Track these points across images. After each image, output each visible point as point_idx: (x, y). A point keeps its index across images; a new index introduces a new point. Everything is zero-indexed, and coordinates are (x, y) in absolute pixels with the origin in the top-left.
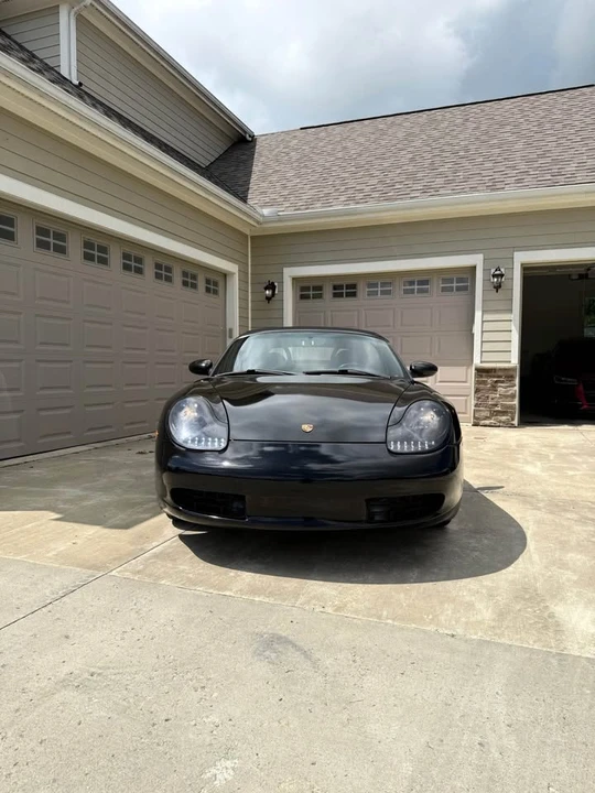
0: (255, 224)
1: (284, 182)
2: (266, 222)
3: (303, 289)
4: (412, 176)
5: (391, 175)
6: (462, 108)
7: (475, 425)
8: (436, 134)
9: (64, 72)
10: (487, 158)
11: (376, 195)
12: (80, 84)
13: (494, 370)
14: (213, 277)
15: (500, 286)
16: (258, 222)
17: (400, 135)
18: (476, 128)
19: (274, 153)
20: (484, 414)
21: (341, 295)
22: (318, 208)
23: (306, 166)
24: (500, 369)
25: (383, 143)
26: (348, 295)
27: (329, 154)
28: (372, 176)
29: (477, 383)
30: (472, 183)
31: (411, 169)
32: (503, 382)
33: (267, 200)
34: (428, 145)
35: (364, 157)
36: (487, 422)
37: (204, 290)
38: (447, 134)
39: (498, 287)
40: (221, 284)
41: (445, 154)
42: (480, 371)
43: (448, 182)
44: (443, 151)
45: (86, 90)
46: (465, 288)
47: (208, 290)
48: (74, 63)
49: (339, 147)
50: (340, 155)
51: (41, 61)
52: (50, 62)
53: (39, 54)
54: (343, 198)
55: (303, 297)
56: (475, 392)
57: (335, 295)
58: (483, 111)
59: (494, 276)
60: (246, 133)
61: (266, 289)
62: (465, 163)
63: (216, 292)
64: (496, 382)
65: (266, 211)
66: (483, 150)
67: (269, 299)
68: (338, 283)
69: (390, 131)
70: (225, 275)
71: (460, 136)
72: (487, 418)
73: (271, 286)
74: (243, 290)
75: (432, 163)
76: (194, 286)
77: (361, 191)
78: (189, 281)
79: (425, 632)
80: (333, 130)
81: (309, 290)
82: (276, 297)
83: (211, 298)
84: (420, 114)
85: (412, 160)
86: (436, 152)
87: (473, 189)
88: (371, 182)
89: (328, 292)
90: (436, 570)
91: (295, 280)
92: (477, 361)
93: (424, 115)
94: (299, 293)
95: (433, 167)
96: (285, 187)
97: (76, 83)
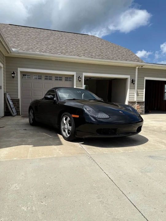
2: (13, 53)
22: (31, 52)
26: (39, 79)
39: (80, 81)
46: (71, 80)
65: (13, 49)
67: (13, 77)
68: (36, 75)
73: (14, 73)
91: (21, 72)
94: (22, 76)
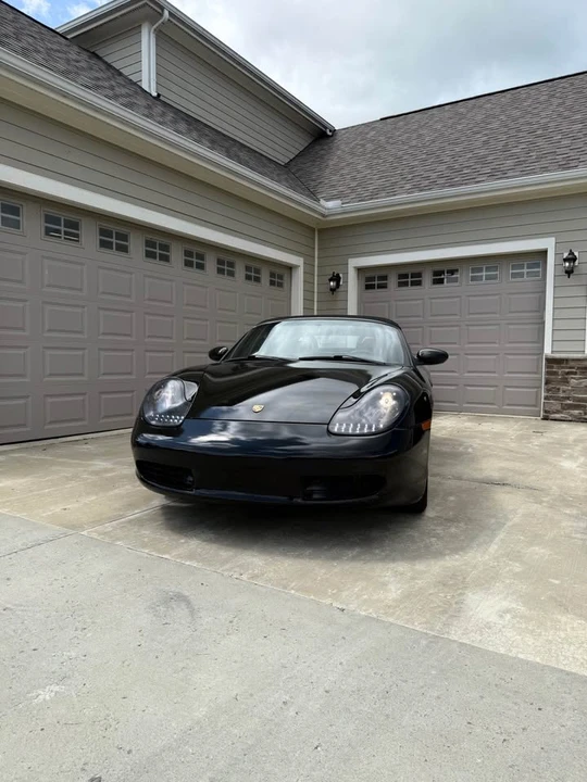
0: (320, 217)
1: (355, 174)
3: (368, 279)
4: (482, 160)
5: (461, 160)
6: (550, 84)
7: (546, 418)
8: (516, 113)
9: (145, 86)
10: (565, 135)
11: (442, 181)
12: (159, 95)
13: (567, 360)
14: (278, 271)
15: (572, 272)
16: (323, 216)
17: (479, 118)
18: (559, 105)
19: (351, 145)
20: (554, 408)
21: (406, 284)
23: (379, 157)
24: (573, 360)
25: (460, 127)
26: (413, 284)
27: (403, 143)
28: (441, 162)
29: (548, 373)
30: (544, 163)
31: (482, 152)
32: (576, 373)
33: (335, 192)
34: (506, 126)
35: (437, 144)
36: (557, 416)
37: (268, 284)
38: (529, 113)
39: (569, 272)
40: (285, 278)
41: (521, 134)
42: (551, 361)
43: (519, 163)
44: (520, 131)
45: (166, 100)
46: (537, 274)
47: (272, 283)
48: (153, 76)
49: (415, 135)
50: (414, 143)
51: (126, 77)
52: (134, 78)
53: (125, 72)
54: (408, 186)
55: (368, 287)
56: (546, 383)
57: (401, 284)
58: (572, 84)
59: (565, 260)
60: (326, 128)
61: (330, 280)
62: (541, 142)
63: (280, 285)
64: (568, 373)
65: (331, 204)
66: (564, 127)
67: (333, 290)
68: (403, 272)
69: (469, 115)
70: (290, 268)
71: (542, 114)
72: (558, 412)
73: (336, 278)
74: (308, 282)
75: (507, 145)
76: (257, 280)
77: (428, 178)
78: (253, 276)
79: (318, 603)
80: (413, 118)
81: (373, 280)
82: (341, 289)
83: (275, 291)
84: (503, 94)
85: (486, 143)
86: (512, 133)
87: (545, 169)
88: (439, 169)
89: (393, 281)
90: (377, 551)
91: (360, 270)
92: (548, 350)
93: (508, 95)
94: (364, 283)
95: (506, 149)
96: (354, 179)
97: (155, 94)
